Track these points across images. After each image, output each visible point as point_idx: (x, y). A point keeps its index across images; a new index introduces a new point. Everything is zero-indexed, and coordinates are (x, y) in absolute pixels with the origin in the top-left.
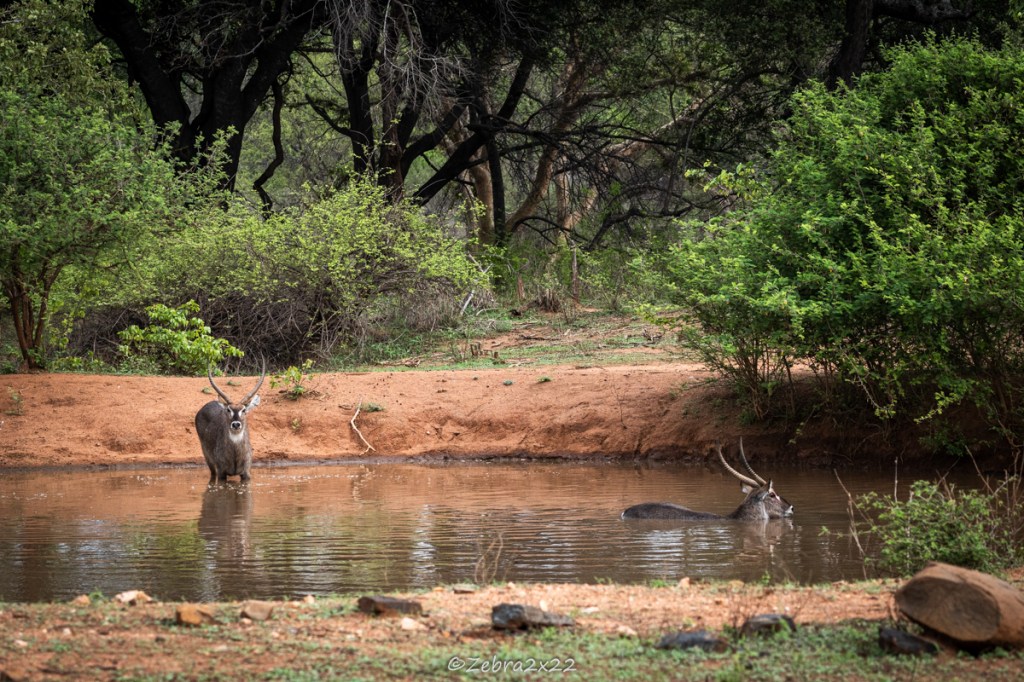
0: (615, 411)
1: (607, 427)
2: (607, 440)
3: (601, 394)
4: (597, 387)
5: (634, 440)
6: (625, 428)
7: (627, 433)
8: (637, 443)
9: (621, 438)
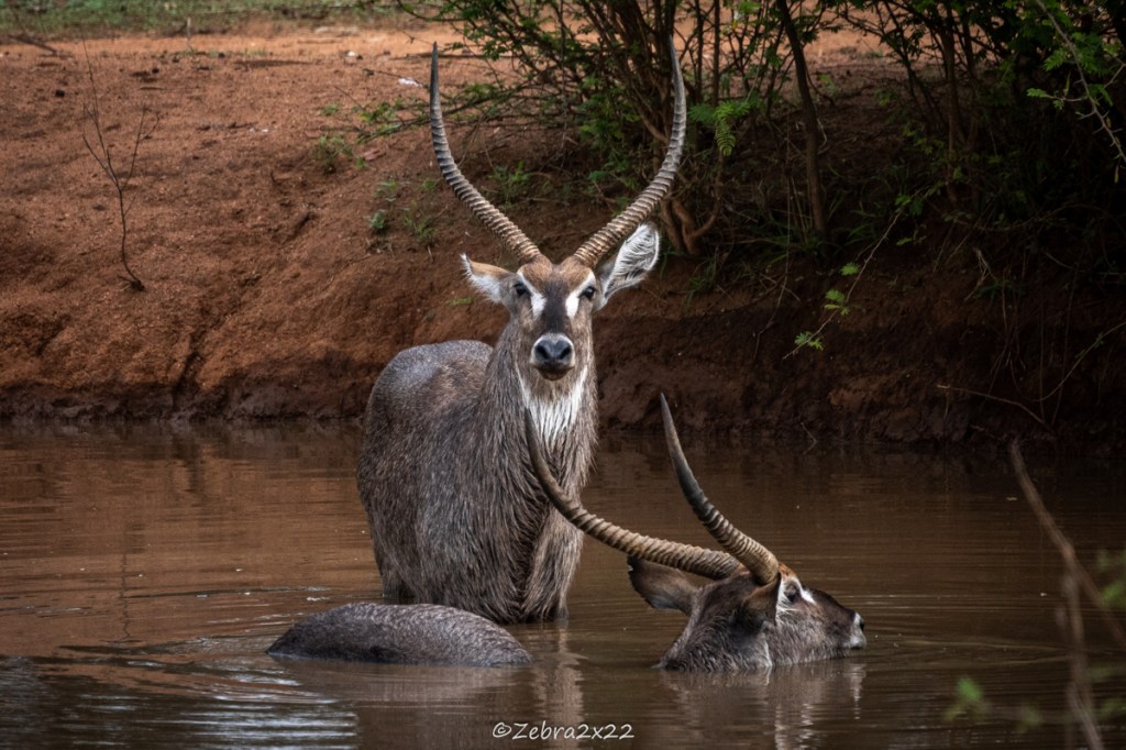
0: (95, 217)
1: (65, 284)
2: (65, 336)
3: (43, 150)
4: (28, 119)
5: (172, 336)
6: (137, 287)
7: (147, 306)
8: (183, 349)
9: (122, 330)
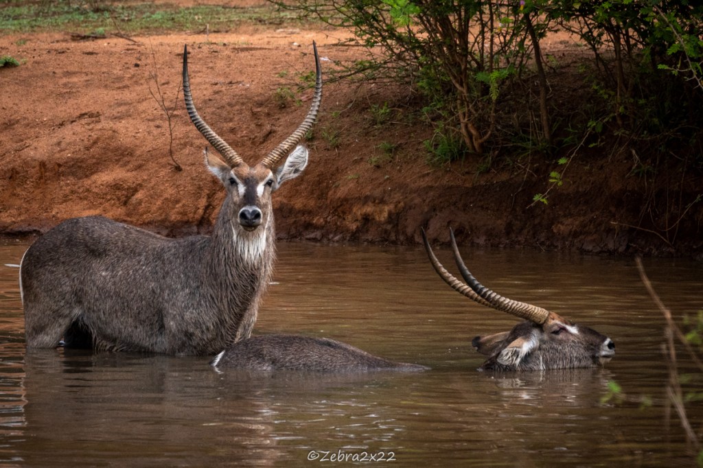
0: (156, 132)
1: (139, 167)
2: (139, 195)
3: (127, 95)
4: (119, 79)
5: (197, 194)
6: (178, 169)
7: (183, 180)
8: (203, 202)
9: (170, 192)
